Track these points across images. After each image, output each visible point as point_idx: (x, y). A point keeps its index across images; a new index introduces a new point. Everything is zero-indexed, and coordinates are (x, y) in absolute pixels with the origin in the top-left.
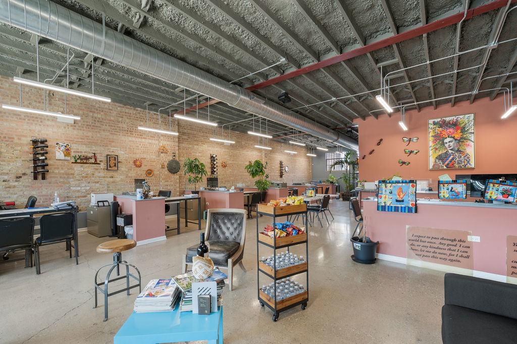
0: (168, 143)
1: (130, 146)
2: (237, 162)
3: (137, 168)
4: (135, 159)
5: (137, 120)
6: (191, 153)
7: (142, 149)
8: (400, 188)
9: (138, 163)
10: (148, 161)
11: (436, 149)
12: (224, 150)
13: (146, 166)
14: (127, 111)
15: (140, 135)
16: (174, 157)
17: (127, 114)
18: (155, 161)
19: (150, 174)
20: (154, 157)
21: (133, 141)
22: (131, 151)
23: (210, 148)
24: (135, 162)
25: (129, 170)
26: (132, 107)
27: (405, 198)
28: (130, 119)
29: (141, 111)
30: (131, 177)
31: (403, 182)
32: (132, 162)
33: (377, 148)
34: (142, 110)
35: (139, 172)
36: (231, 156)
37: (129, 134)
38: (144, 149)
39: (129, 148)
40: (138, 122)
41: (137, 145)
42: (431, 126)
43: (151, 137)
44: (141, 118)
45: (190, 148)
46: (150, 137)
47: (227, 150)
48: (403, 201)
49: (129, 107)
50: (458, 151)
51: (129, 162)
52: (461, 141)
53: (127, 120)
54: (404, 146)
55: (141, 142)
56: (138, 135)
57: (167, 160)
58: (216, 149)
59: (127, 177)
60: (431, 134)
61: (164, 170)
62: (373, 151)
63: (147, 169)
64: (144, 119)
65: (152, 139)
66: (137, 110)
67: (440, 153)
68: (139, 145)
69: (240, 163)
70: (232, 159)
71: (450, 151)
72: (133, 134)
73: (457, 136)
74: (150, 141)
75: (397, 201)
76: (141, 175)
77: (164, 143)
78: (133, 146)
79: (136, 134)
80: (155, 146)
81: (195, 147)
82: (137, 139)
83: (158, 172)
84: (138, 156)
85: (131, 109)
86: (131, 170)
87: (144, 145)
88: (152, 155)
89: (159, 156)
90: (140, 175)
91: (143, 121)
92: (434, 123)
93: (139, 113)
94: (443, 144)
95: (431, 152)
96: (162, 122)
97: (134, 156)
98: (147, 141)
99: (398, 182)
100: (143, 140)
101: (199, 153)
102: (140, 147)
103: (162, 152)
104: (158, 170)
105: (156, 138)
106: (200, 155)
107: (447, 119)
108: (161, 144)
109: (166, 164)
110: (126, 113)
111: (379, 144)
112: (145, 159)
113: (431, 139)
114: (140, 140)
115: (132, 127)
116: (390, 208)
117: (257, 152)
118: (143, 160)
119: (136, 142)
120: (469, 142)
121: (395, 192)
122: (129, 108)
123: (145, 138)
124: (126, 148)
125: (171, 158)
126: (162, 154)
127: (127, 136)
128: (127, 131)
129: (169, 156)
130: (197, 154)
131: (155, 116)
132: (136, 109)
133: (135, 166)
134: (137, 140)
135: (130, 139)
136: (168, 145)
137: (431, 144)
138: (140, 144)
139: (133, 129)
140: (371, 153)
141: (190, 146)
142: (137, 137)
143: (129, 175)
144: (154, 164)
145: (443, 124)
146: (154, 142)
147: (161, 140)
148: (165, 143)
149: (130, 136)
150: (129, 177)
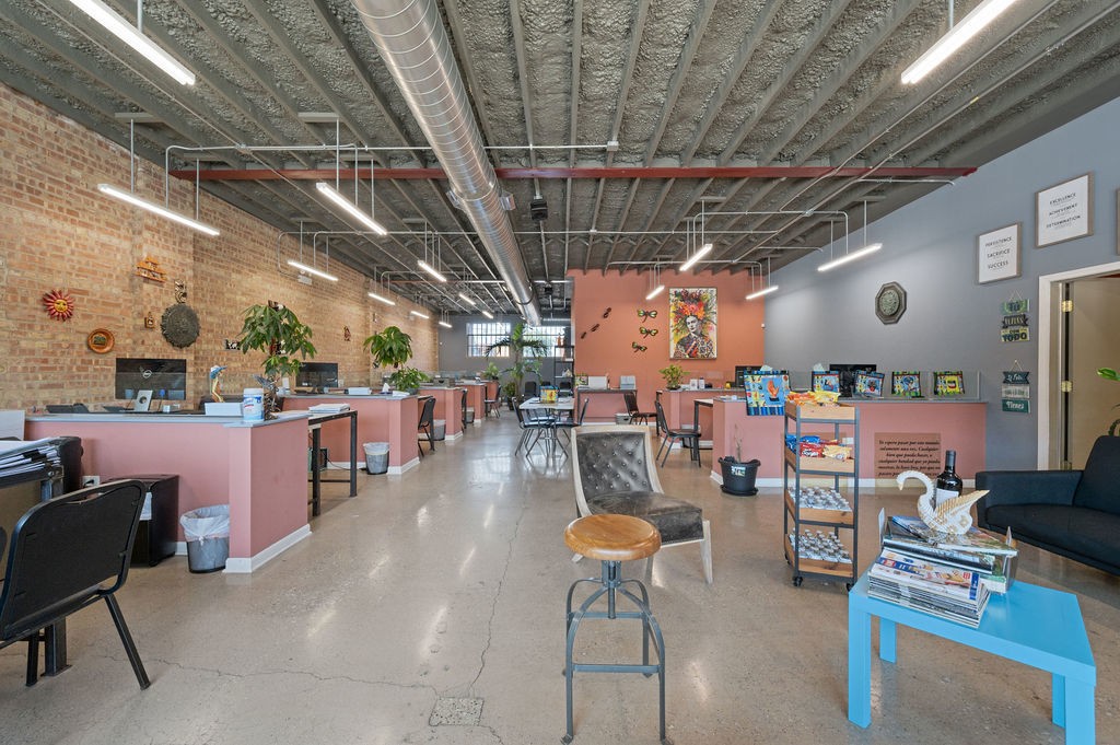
0: (165, 253)
1: (30, 242)
2: (321, 328)
3: (56, 323)
4: (48, 292)
5: (62, 158)
6: (223, 294)
7: (75, 258)
8: (771, 382)
9: (60, 305)
10: (95, 302)
11: (678, 330)
12: (297, 294)
13: (89, 317)
14: (23, 114)
15: (69, 212)
16: (183, 299)
17: (20, 127)
18: (118, 305)
19: (103, 345)
20: (116, 291)
21: (43, 227)
22: (32, 259)
23: (268, 286)
24: (48, 300)
25: (22, 326)
26: (43, 109)
27: (780, 396)
28: (32, 145)
29: (76, 131)
30: (32, 352)
31: (773, 374)
32: (33, 301)
33: (603, 322)
34: (81, 129)
35: (61, 337)
36: (311, 311)
37: (27, 201)
38: (84, 260)
39: (24, 248)
40: (64, 166)
41: (58, 243)
42: (672, 297)
43: (108, 224)
44: (76, 156)
45: (222, 277)
46: (102, 225)
47: (304, 296)
48: (777, 399)
49: (31, 103)
50: (701, 335)
51: (24, 300)
52: (703, 322)
53: (21, 150)
54: (638, 322)
55: (71, 236)
56: (61, 209)
57: (160, 304)
58: (282, 290)
59: (12, 352)
60: (672, 309)
61: (151, 334)
62: (598, 326)
63: (93, 329)
64: (85, 160)
65: (112, 234)
66: (62, 124)
67: (683, 336)
68: (64, 245)
69: (328, 330)
70: (313, 320)
71: (693, 335)
72: (41, 203)
73: (700, 315)
74: (104, 238)
75: (772, 400)
76: (72, 346)
77: (153, 249)
78: (39, 245)
79: (56, 204)
80: (119, 257)
81: (234, 275)
82: (55, 222)
83: (128, 341)
84: (58, 283)
85: (39, 113)
86: (31, 327)
87: (84, 247)
88: (109, 284)
89: (132, 289)
90: (65, 345)
91: (80, 168)
92: (676, 294)
93: (69, 137)
94: (685, 324)
95: (672, 335)
96: (147, 186)
97: (45, 278)
98: (94, 235)
99: (767, 373)
100: (80, 230)
101: (243, 294)
102: (68, 250)
103: (147, 280)
104: (129, 335)
105: (123, 232)
106: (244, 299)
107: (690, 291)
108: (145, 255)
109: (158, 317)
110: (16, 120)
111: (606, 315)
112: (85, 292)
113: (672, 315)
114: (68, 227)
115: (41, 177)
116: (764, 410)
117: (358, 308)
118: (77, 296)
119: (55, 231)
120: (711, 325)
121: (766, 387)
122: (28, 108)
123: (85, 225)
124: (11, 245)
125: (173, 302)
126: (146, 286)
127: (18, 204)
128: (19, 186)
129: (167, 293)
130: (238, 298)
131: (123, 162)
132: (59, 118)
133: (46, 315)
134: (57, 224)
135: (30, 216)
136: (164, 258)
137: (672, 323)
138: (68, 243)
139: (41, 185)
140: (594, 329)
141: (222, 272)
142: (56, 217)
143: (23, 344)
144: (116, 312)
145: (685, 297)
146: (115, 241)
147: (146, 241)
148: (156, 251)
149: (29, 207)
150: (23, 351)
